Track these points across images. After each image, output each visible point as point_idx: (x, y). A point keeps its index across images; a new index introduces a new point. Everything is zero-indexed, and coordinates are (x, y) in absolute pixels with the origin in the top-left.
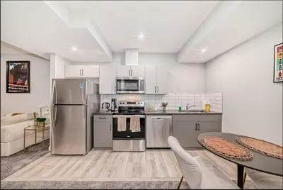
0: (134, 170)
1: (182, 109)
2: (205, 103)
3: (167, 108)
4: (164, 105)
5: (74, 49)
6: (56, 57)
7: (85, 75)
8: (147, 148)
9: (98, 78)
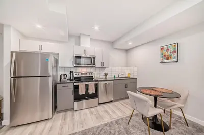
0: (97, 118)
1: (116, 77)
2: (127, 73)
3: (107, 76)
4: (106, 75)
5: (39, 26)
6: (12, 29)
7: (44, 50)
8: (99, 104)
9: (58, 54)
